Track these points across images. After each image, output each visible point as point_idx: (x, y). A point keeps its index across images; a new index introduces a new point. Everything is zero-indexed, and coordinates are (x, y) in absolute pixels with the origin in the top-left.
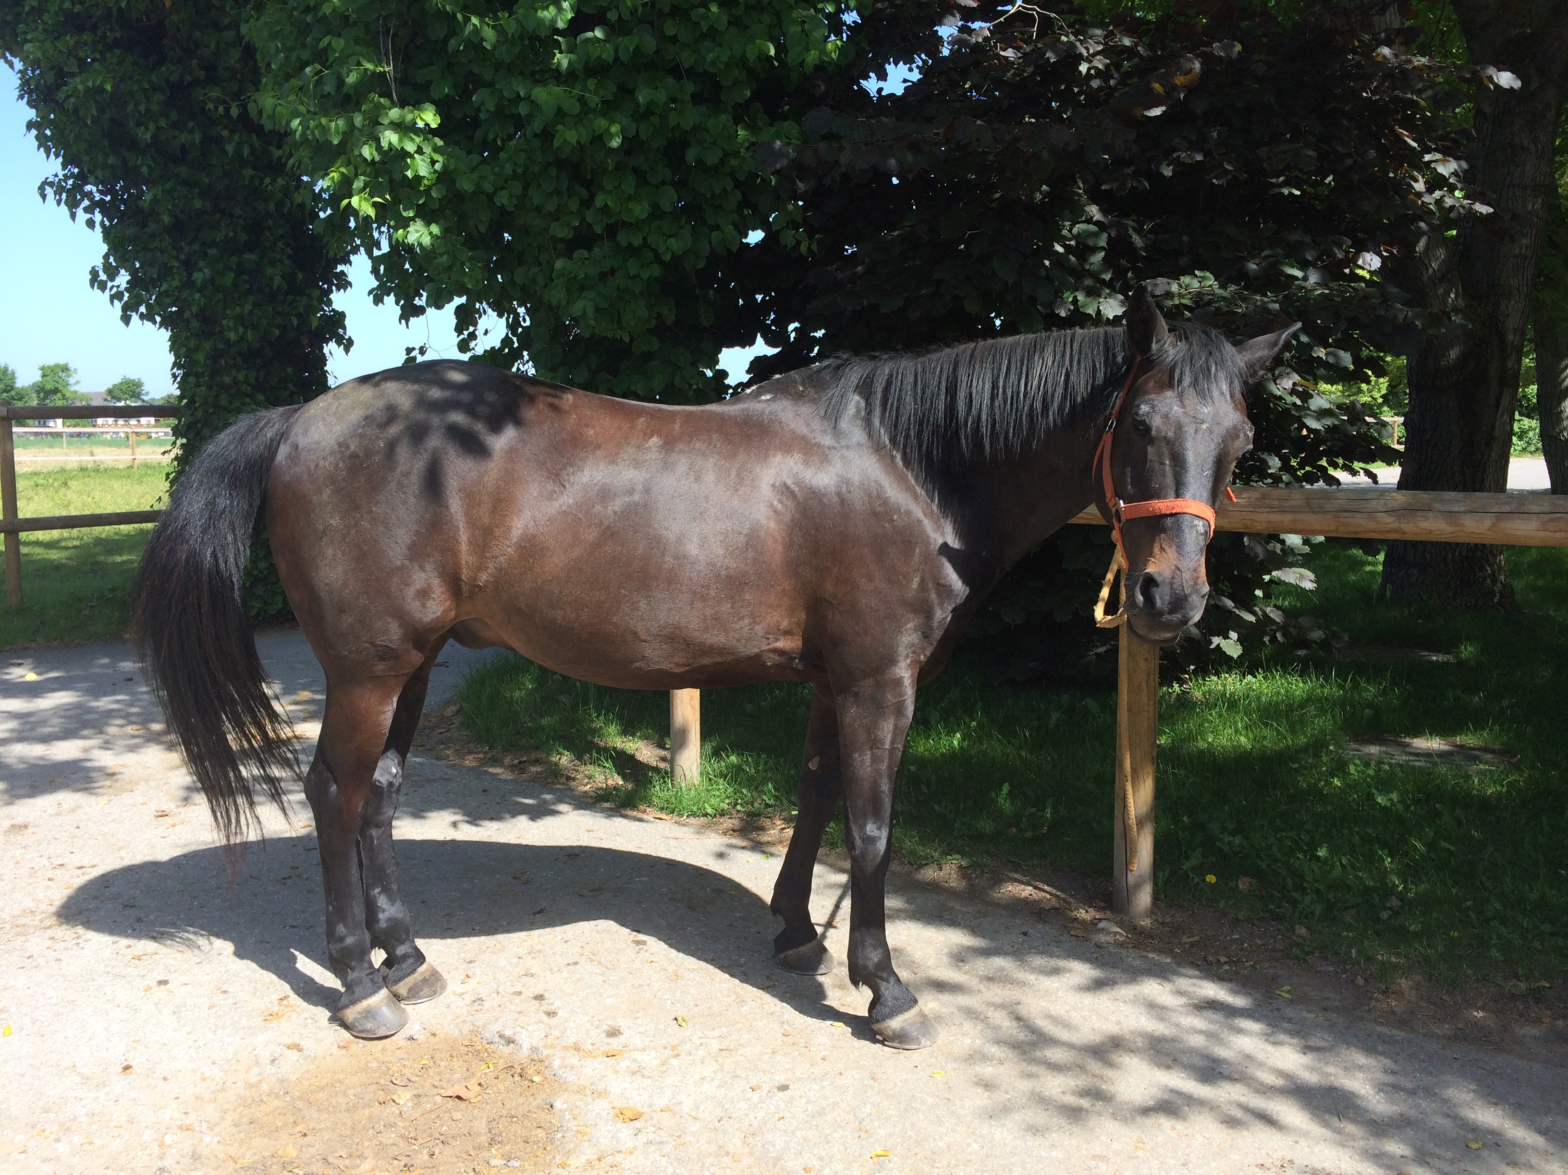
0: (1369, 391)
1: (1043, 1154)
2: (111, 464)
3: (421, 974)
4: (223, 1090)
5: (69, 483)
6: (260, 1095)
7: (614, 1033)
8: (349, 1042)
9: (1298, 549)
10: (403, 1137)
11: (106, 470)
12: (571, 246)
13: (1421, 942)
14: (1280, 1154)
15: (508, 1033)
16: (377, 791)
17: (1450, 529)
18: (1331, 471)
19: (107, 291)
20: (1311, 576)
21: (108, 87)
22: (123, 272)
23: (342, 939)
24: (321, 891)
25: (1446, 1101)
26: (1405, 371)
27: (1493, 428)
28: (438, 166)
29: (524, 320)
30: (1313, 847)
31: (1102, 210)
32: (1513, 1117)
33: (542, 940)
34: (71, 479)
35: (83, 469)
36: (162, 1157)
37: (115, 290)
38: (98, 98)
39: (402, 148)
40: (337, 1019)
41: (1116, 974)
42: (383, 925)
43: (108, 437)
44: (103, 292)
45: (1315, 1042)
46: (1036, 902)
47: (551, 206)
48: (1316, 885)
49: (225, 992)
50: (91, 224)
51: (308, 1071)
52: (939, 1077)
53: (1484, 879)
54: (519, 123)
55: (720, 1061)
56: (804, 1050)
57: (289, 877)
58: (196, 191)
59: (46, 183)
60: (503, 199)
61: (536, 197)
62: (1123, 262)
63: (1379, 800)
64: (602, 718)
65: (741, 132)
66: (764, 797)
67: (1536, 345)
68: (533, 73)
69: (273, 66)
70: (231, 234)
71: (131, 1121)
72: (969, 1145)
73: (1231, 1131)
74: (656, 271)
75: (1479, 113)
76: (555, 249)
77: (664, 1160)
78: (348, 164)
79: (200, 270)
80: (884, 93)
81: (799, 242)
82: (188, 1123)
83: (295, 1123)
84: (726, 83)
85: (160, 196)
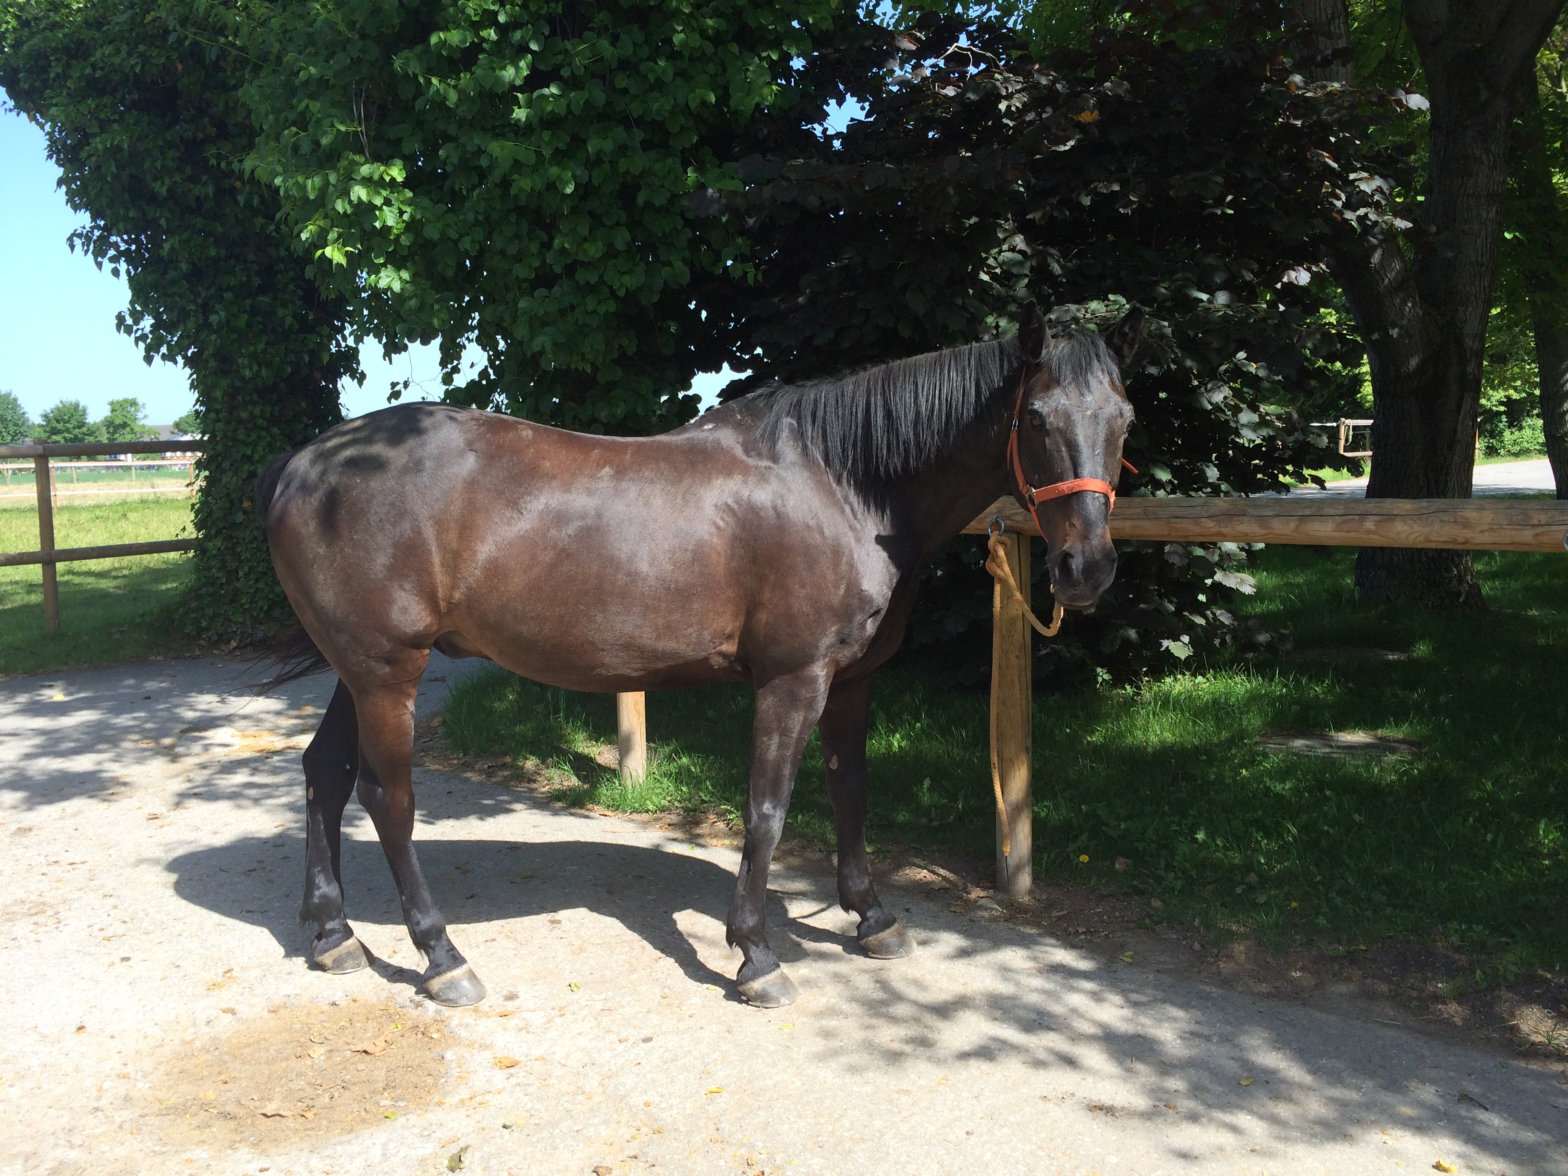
1: (855, 1089)
2: (170, 495)
3: (347, 947)
4: (161, 1046)
5: (129, 515)
6: (193, 1050)
7: (511, 997)
9: (1235, 555)
10: (310, 1084)
11: (166, 501)
12: (533, 286)
14: (1065, 1089)
19: (133, 335)
20: (1252, 580)
21: (126, 146)
22: (147, 316)
25: (1238, 1046)
27: (1455, 431)
28: (406, 217)
29: (503, 354)
30: (1193, 831)
31: (1026, 239)
34: (131, 511)
35: (143, 501)
36: (98, 1099)
37: (139, 333)
38: (117, 156)
39: (370, 202)
41: (982, 943)
42: (316, 900)
43: (177, 469)
44: (129, 335)
45: (1135, 997)
46: (928, 883)
47: (512, 250)
48: (1184, 863)
49: (178, 966)
50: (116, 273)
51: (238, 1031)
52: (786, 1030)
54: (482, 174)
55: (599, 1019)
56: (676, 1009)
57: (254, 870)
58: (212, 239)
59: (74, 234)
60: (466, 244)
61: (499, 241)
62: (1045, 287)
63: (1274, 788)
65: (691, 174)
66: (702, 794)
68: (494, 128)
69: (264, 127)
70: (244, 279)
71: (77, 1070)
72: (793, 1083)
74: (612, 307)
76: (520, 288)
77: (527, 1098)
78: (326, 216)
79: (217, 313)
80: (829, 133)
81: (745, 273)
82: (125, 1072)
83: (220, 1073)
84: (674, 129)
85: (177, 246)
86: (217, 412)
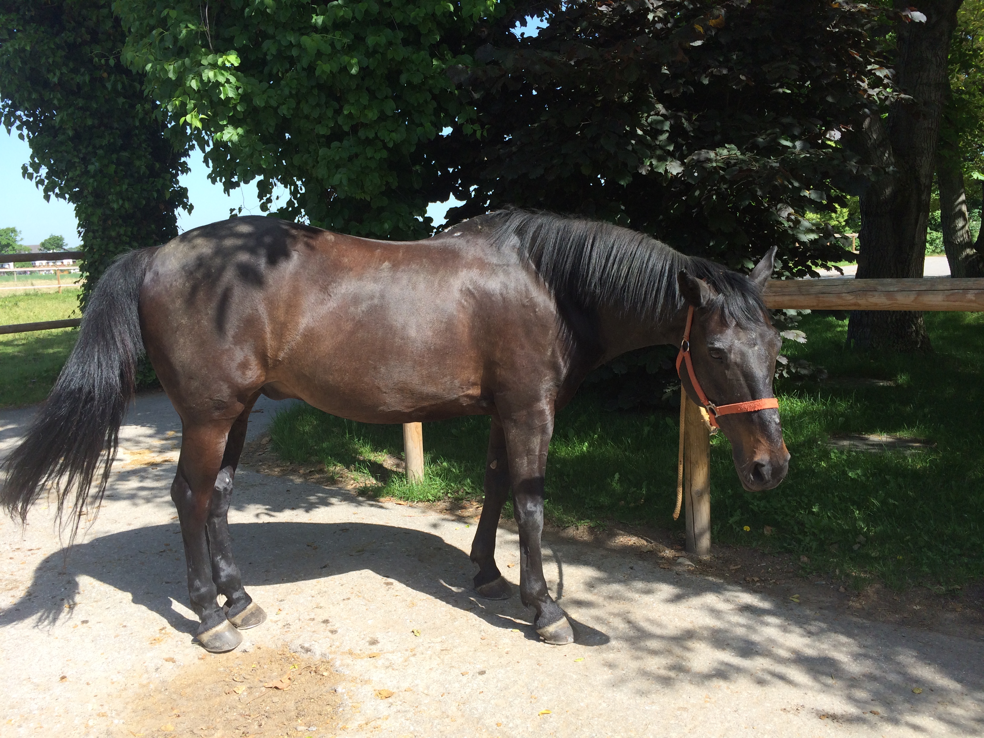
0: (837, 218)
1: (647, 708)
2: (45, 291)
3: (250, 610)
4: (125, 689)
5: (19, 303)
6: (149, 692)
7: (374, 642)
8: (205, 655)
9: (795, 318)
10: (241, 715)
11: (42, 294)
12: (329, 140)
13: (879, 563)
14: (795, 702)
15: (306, 645)
16: (217, 494)
17: (889, 302)
18: (814, 268)
19: (34, 179)
20: (804, 335)
21: (28, 48)
22: (43, 167)
23: (198, 589)
24: (184, 558)
25: (899, 663)
26: (858, 204)
27: (913, 238)
28: (240, 91)
29: (301, 189)
30: (810, 506)
31: (665, 107)
32: (941, 672)
33: (326, 584)
34: (20, 301)
35: (27, 295)
36: (87, 734)
37: (38, 178)
38: (22, 55)
39: (217, 81)
40: (197, 641)
41: (689, 591)
42: (223, 579)
43: (43, 273)
44: (31, 180)
47: (315, 114)
48: (813, 530)
49: (125, 626)
50: (21, 137)
51: (180, 675)
52: (580, 662)
53: (917, 522)
54: (292, 61)
55: (442, 657)
56: (494, 648)
57: (164, 551)
58: (88, 113)
60: (284, 111)
61: (306, 109)
62: (680, 140)
63: (850, 474)
64: (361, 441)
65: (435, 62)
66: (465, 488)
67: (940, 185)
68: (300, 29)
69: (132, 30)
70: (112, 140)
71: (67, 712)
72: (600, 704)
73: (764, 688)
74: (384, 154)
75: (900, 38)
76: (319, 142)
77: (408, 722)
78: (183, 93)
79: (93, 164)
80: (525, 36)
81: (475, 131)
82: (103, 711)
83: (172, 709)
84: (424, 31)
85: (65, 117)
86: (94, 232)
